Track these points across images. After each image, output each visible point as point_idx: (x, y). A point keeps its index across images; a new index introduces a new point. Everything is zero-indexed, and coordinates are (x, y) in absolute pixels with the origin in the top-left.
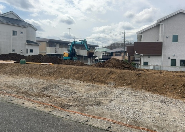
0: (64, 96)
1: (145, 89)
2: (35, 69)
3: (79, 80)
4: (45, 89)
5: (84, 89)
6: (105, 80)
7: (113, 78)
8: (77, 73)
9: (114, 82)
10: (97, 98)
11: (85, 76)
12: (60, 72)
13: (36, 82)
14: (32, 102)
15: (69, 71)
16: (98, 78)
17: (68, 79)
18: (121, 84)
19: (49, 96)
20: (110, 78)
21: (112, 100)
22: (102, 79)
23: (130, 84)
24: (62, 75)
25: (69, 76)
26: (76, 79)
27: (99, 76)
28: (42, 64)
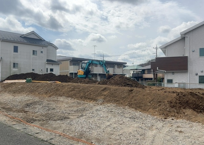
0: (41, 111)
1: (130, 105)
2: (38, 87)
3: (70, 97)
4: (28, 105)
5: (66, 106)
6: (96, 97)
7: (105, 95)
8: (73, 90)
9: (103, 99)
10: (71, 113)
11: (79, 94)
12: (57, 90)
13: (28, 99)
14: (7, 116)
15: (66, 89)
16: (90, 95)
17: (61, 96)
18: (109, 101)
19: (27, 112)
20: (102, 95)
21: (82, 116)
22: (94, 96)
23: (117, 101)
24: (58, 92)
25: (64, 94)
26: (69, 97)
27: (92, 93)
28: (47, 82)
